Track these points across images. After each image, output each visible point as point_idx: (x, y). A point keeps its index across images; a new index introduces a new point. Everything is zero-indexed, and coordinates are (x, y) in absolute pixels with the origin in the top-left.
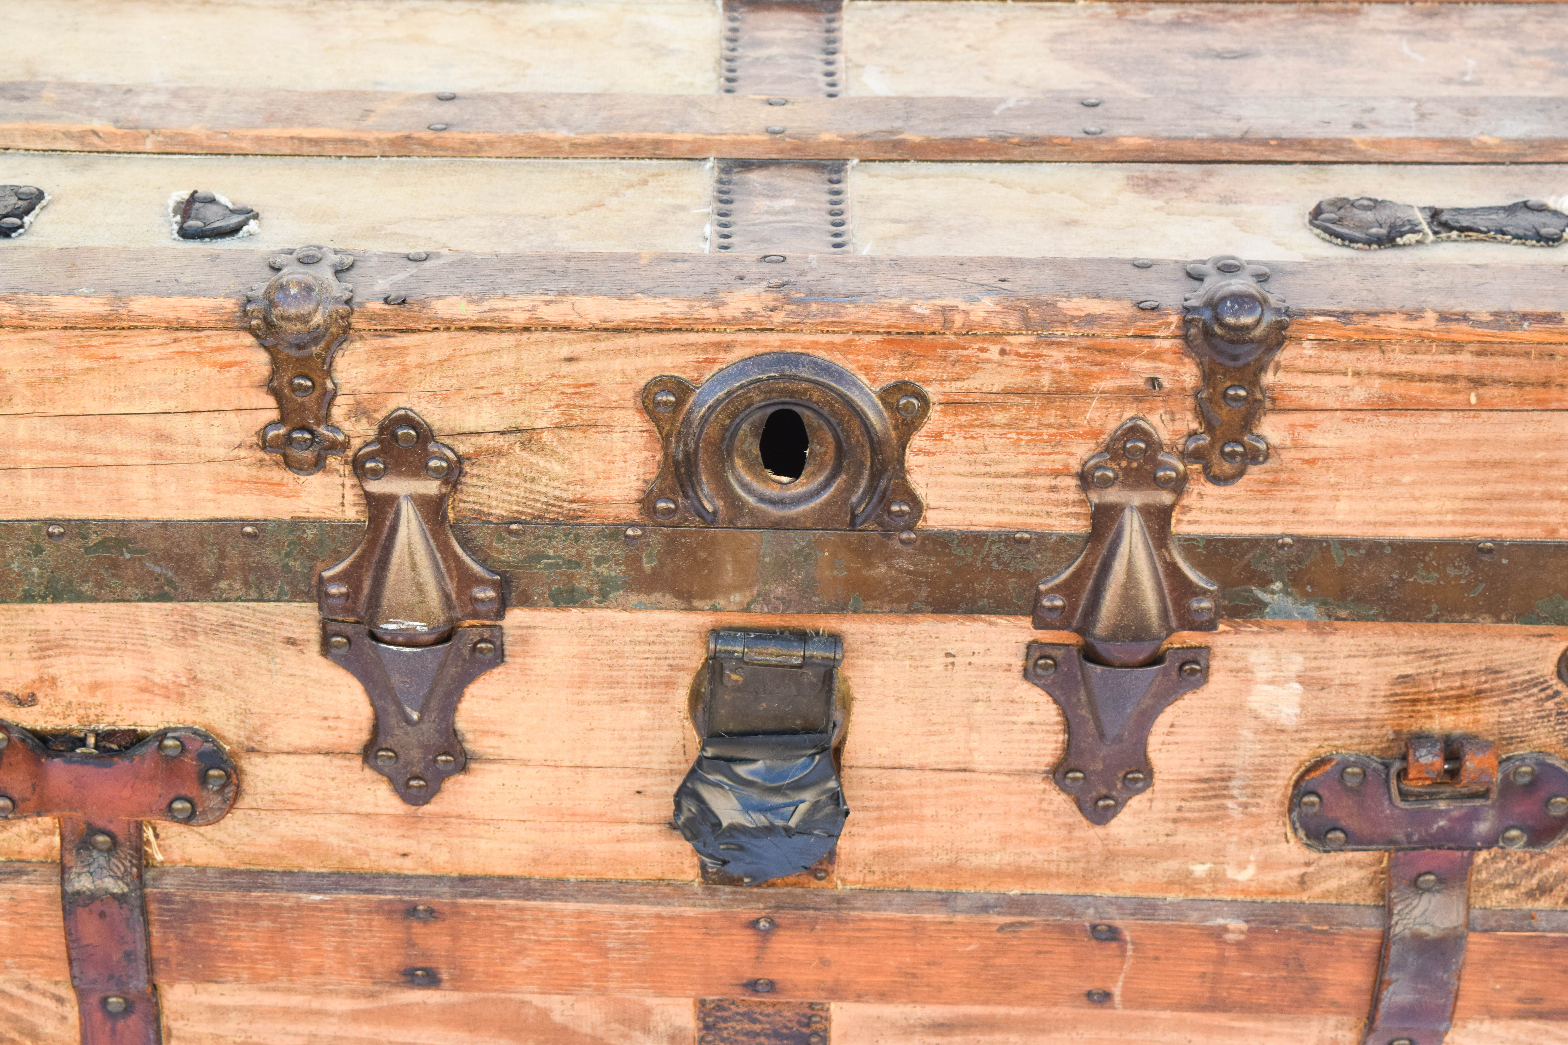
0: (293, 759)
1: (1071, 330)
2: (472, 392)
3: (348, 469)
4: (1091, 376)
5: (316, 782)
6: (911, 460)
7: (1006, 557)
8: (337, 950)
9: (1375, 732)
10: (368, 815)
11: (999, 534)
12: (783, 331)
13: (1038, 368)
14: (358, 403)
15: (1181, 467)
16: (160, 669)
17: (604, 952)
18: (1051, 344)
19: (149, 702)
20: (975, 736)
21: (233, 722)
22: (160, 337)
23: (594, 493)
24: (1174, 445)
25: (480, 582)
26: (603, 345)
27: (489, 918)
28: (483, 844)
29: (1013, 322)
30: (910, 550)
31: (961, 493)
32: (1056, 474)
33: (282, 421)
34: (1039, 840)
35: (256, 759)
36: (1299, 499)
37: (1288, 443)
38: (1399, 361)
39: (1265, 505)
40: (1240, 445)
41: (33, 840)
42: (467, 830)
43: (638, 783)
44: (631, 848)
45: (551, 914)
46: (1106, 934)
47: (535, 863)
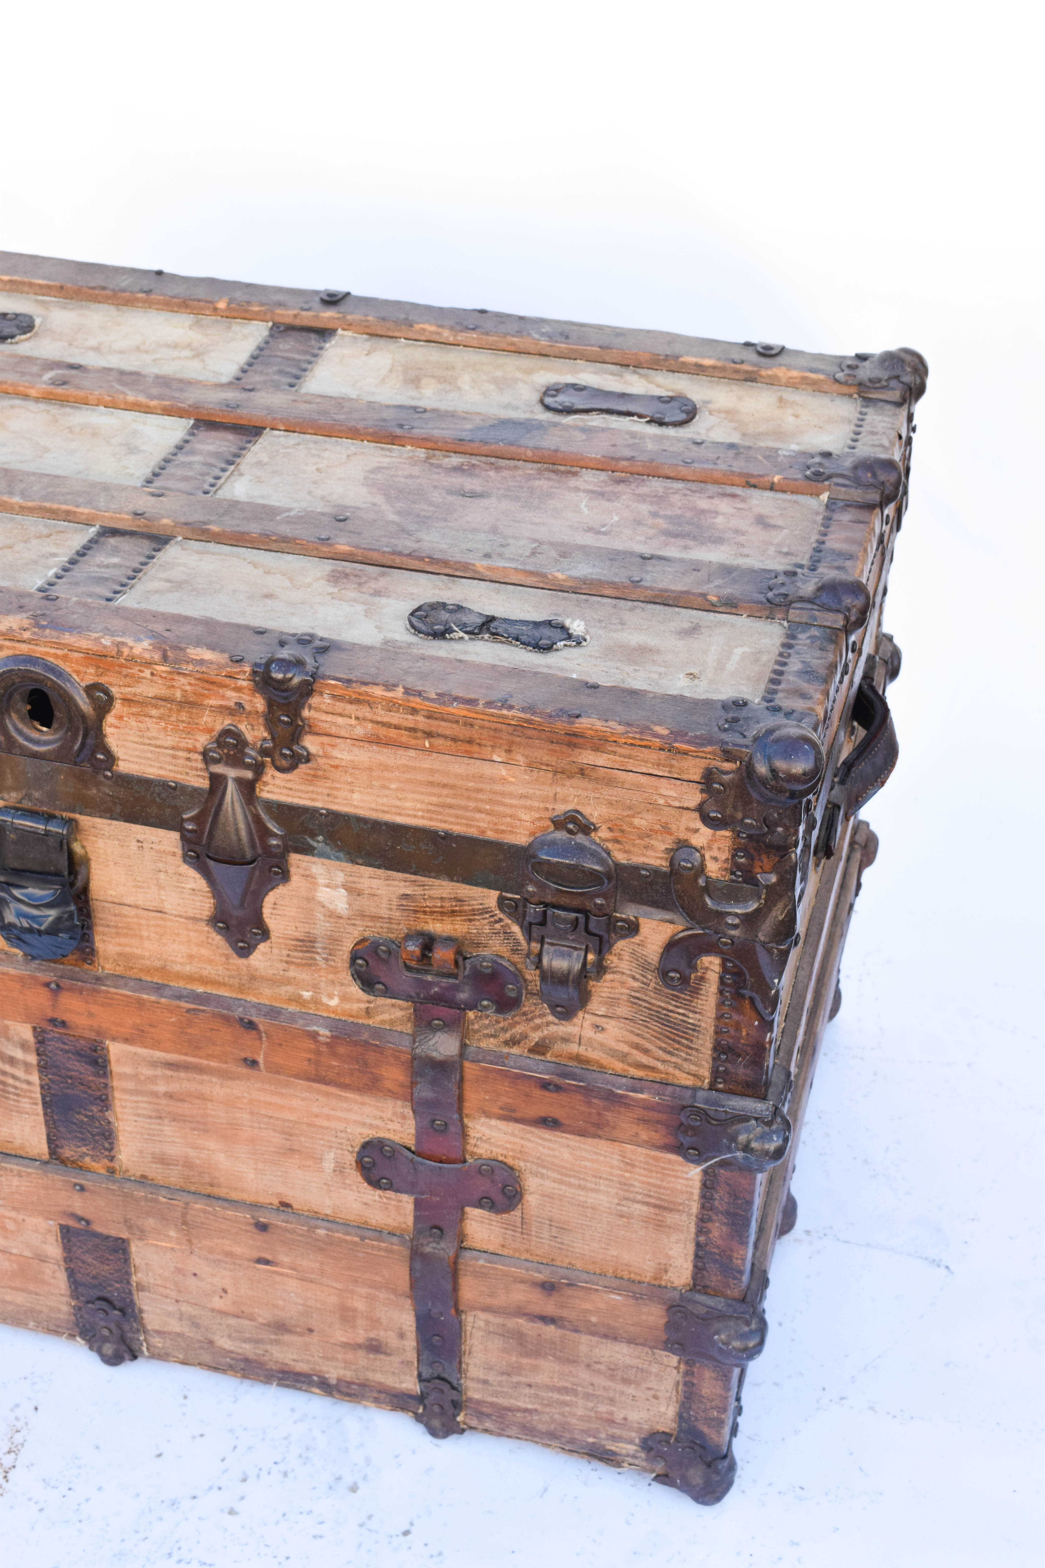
1: (190, 667)
4: (203, 695)
6: (108, 730)
7: (164, 795)
11: (159, 781)
12: (30, 643)
13: (173, 686)
15: (259, 758)
18: (179, 673)
20: (163, 892)
24: (255, 744)
29: (157, 657)
30: (109, 782)
31: (137, 753)
32: (189, 751)
34: (210, 962)
36: (332, 788)
37: (321, 753)
38: (382, 715)
39: (311, 788)
40: (292, 750)
46: (249, 1025)
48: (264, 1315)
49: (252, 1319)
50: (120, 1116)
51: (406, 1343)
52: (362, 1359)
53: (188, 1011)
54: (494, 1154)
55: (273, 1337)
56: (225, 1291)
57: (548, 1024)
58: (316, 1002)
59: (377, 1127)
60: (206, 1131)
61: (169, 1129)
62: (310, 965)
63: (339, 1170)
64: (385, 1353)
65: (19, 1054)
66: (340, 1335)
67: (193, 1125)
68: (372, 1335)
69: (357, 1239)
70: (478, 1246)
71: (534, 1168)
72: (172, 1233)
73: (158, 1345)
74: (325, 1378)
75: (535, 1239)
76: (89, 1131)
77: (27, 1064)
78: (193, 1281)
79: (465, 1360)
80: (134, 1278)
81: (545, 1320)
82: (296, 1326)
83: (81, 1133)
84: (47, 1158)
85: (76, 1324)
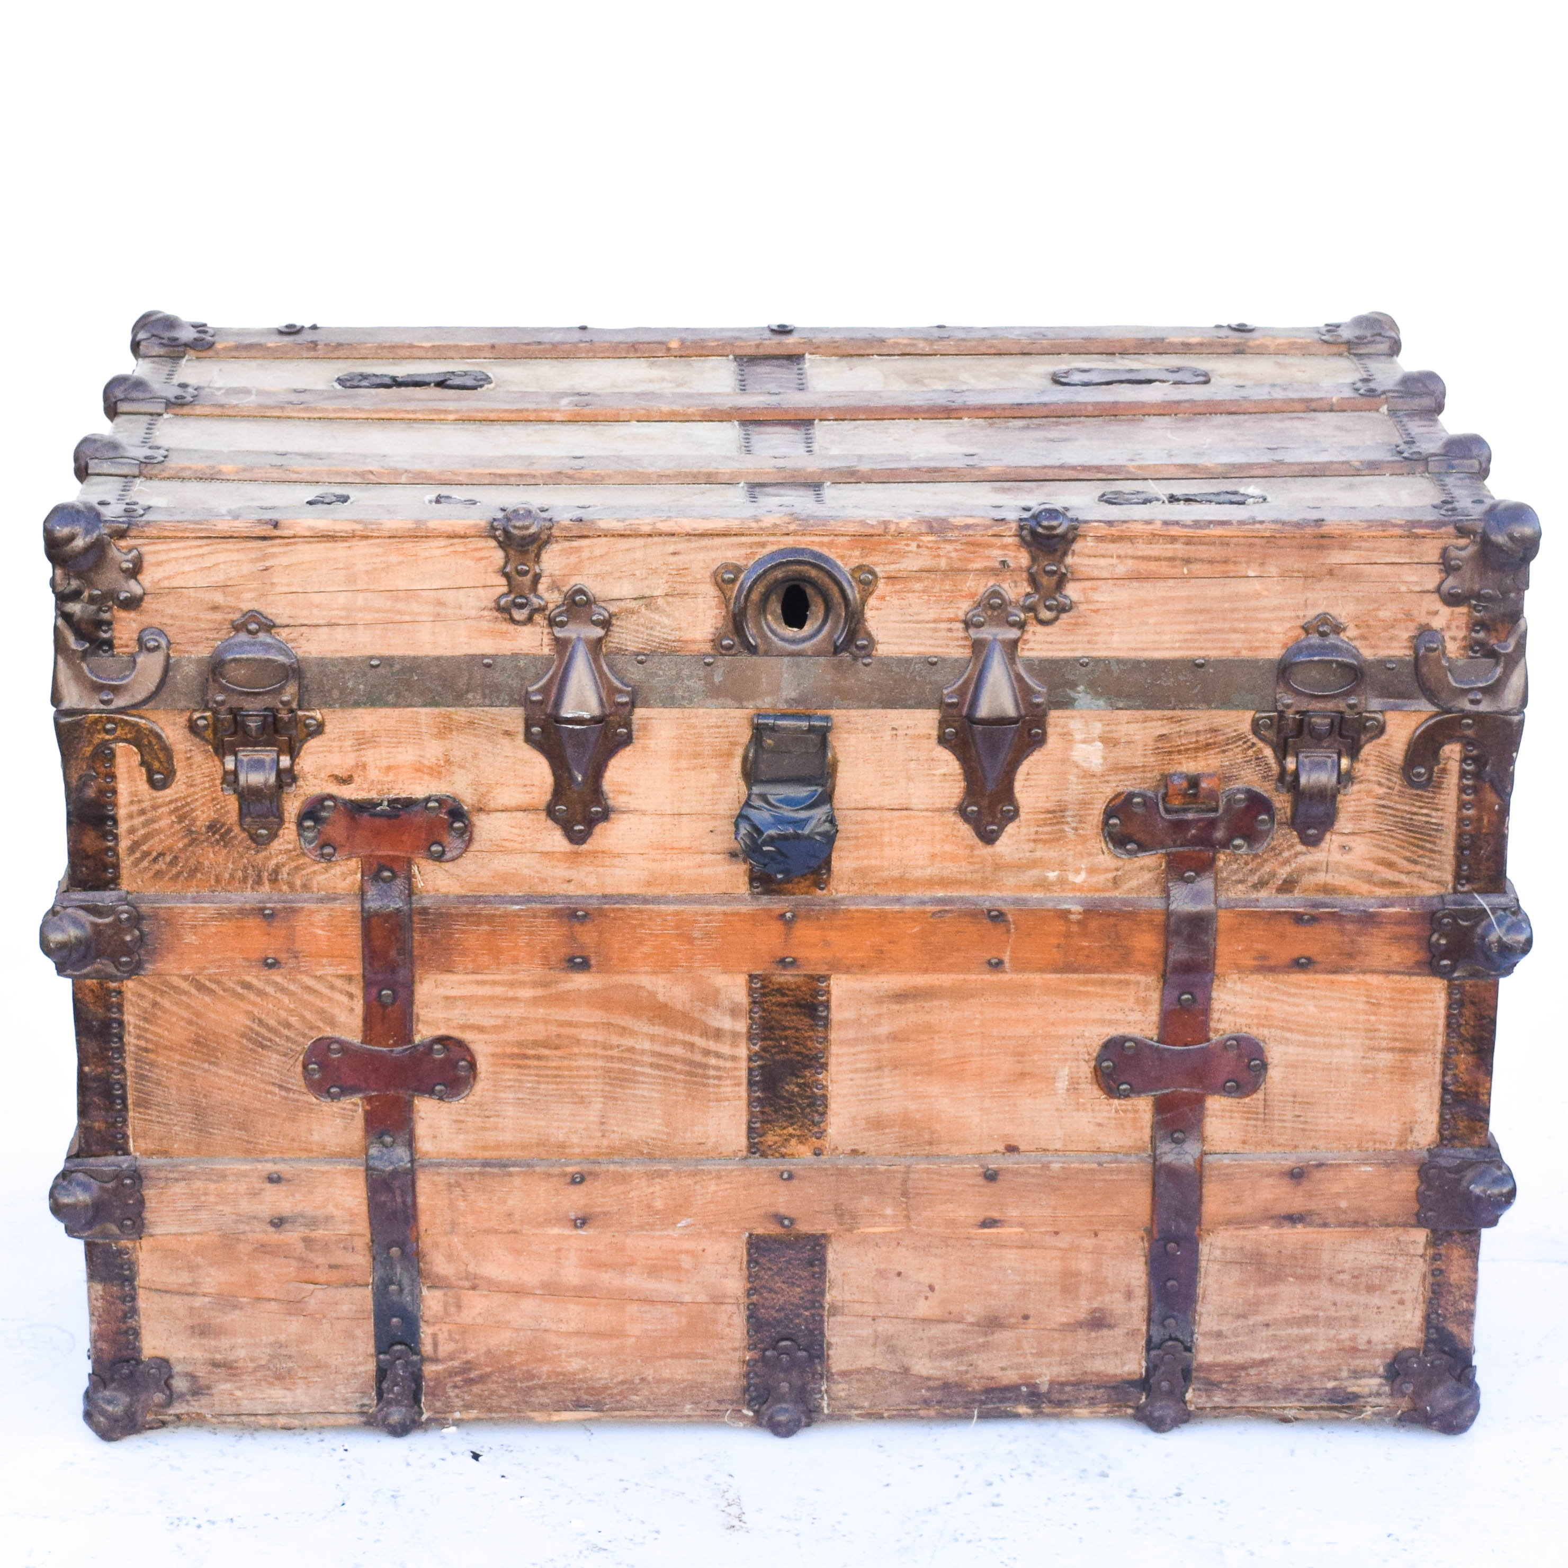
0: (504, 815)
1: (956, 533)
2: (618, 575)
3: (546, 622)
4: (967, 559)
5: (518, 831)
6: (868, 613)
7: (924, 672)
8: (528, 945)
9: (1148, 775)
10: (547, 853)
11: (920, 658)
12: (794, 535)
13: (938, 555)
14: (553, 582)
15: (1022, 615)
16: (428, 756)
17: (690, 940)
18: (946, 541)
19: (421, 778)
20: (911, 785)
21: (470, 790)
22: (443, 542)
23: (687, 636)
24: (1017, 601)
25: (620, 691)
26: (693, 545)
27: (621, 918)
28: (617, 872)
29: (923, 528)
30: (869, 669)
31: (897, 633)
32: (950, 620)
33: (510, 592)
34: (954, 858)
35: (483, 816)
36: (1090, 634)
37: (1082, 599)
38: (1144, 549)
39: (1070, 638)
40: (1056, 600)
41: (344, 876)
42: (608, 862)
43: (711, 824)
44: (707, 871)
45: (660, 914)
46: (997, 917)
47: (649, 884)
48: (974, 1310)
49: (960, 1321)
50: (834, 1077)
51: (1133, 1305)
52: (1081, 1342)
53: (934, 914)
54: (1238, 1027)
55: (981, 1340)
56: (932, 1288)
57: (1296, 855)
58: (1062, 881)
59: (1118, 1022)
60: (930, 1073)
61: (889, 1081)
62: (1058, 840)
63: (1074, 1087)
64: (1110, 1327)
65: (727, 1023)
66: (1060, 1315)
67: (915, 1070)
68: (1095, 1304)
69: (1095, 1166)
70: (1218, 1149)
71: (1279, 1033)
72: (889, 1211)
73: (843, 1394)
74: (1035, 1386)
75: (1278, 1124)
76: (799, 1105)
77: (735, 1035)
78: (896, 1283)
79: (1199, 1309)
80: (828, 1297)
81: (1293, 1219)
82: (1010, 1316)
83: (790, 1108)
84: (745, 1153)
85: (746, 1390)
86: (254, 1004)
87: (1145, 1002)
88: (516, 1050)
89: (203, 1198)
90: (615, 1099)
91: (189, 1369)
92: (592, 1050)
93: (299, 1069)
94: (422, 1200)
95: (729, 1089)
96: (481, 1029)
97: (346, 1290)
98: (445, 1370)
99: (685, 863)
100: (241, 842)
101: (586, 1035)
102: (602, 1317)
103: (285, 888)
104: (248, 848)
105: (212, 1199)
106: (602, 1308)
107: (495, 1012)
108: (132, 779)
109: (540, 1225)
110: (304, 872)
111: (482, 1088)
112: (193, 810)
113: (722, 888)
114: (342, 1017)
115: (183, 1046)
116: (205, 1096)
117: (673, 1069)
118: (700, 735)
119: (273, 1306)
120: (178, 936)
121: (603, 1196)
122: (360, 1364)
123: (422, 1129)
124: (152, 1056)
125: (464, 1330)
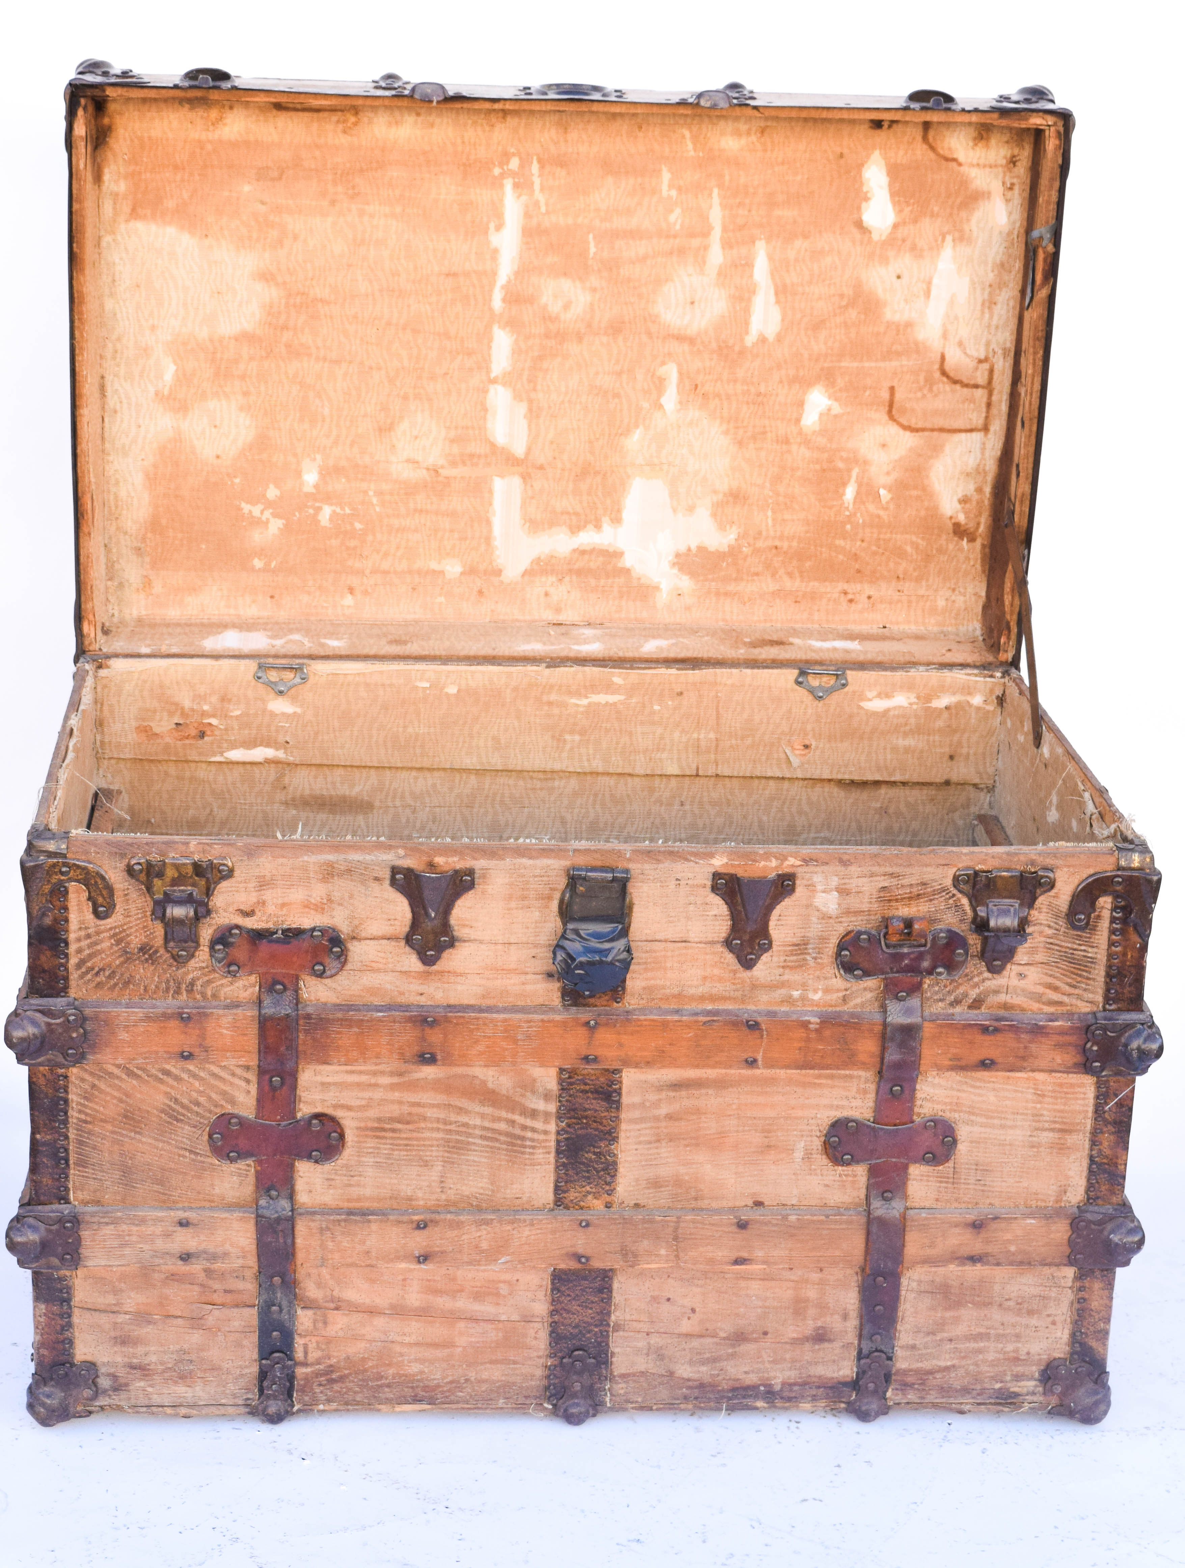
0: (372, 942)
5: (382, 955)
8: (388, 1043)
9: (873, 917)
10: (405, 972)
16: (315, 895)
17: (515, 1041)
19: (308, 913)
20: (690, 923)
21: (346, 923)
27: (462, 1024)
28: (459, 987)
34: (720, 980)
35: (355, 943)
41: (245, 988)
42: (452, 979)
43: (533, 952)
44: (529, 988)
45: (492, 1020)
46: (753, 1026)
47: (484, 997)
48: (726, 1328)
49: (714, 1336)
50: (623, 1147)
51: (848, 1324)
52: (807, 1352)
53: (705, 1023)
54: (935, 1111)
55: (730, 1351)
56: (693, 1311)
57: (984, 980)
58: (803, 998)
59: (843, 1107)
60: (697, 1145)
61: (665, 1151)
62: (801, 966)
63: (808, 1156)
64: (830, 1341)
65: (541, 1105)
66: (791, 1332)
67: (685, 1142)
68: (819, 1324)
69: (823, 1218)
70: (917, 1205)
71: (967, 1116)
72: (663, 1252)
73: (622, 1392)
74: (770, 1385)
75: (963, 1186)
76: (595, 1169)
77: (547, 1114)
78: (666, 1307)
79: (898, 1327)
80: (613, 1318)
81: (973, 1259)
82: (752, 1333)
83: (588, 1172)
84: (552, 1206)
85: (547, 1388)
86: (172, 1087)
87: (865, 1092)
88: (376, 1125)
89: (127, 1238)
90: (453, 1163)
91: (112, 1370)
92: (435, 1125)
93: (206, 1137)
94: (299, 1241)
95: (541, 1156)
96: (349, 1108)
97: (236, 1310)
98: (312, 1372)
99: (512, 981)
100: (165, 961)
101: (430, 1113)
102: (437, 1331)
103: (198, 997)
104: (171, 966)
105: (134, 1238)
106: (438, 1325)
107: (360, 1095)
108: (80, 911)
109: (392, 1261)
110: (214, 985)
111: (348, 1153)
112: (128, 935)
113: (541, 1001)
114: (241, 1097)
115: (114, 1119)
116: (131, 1158)
117: (497, 1140)
118: (527, 882)
119: (180, 1321)
120: (113, 1033)
121: (441, 1239)
122: (246, 1367)
123: (300, 1185)
124: (90, 1126)
125: (329, 1341)
